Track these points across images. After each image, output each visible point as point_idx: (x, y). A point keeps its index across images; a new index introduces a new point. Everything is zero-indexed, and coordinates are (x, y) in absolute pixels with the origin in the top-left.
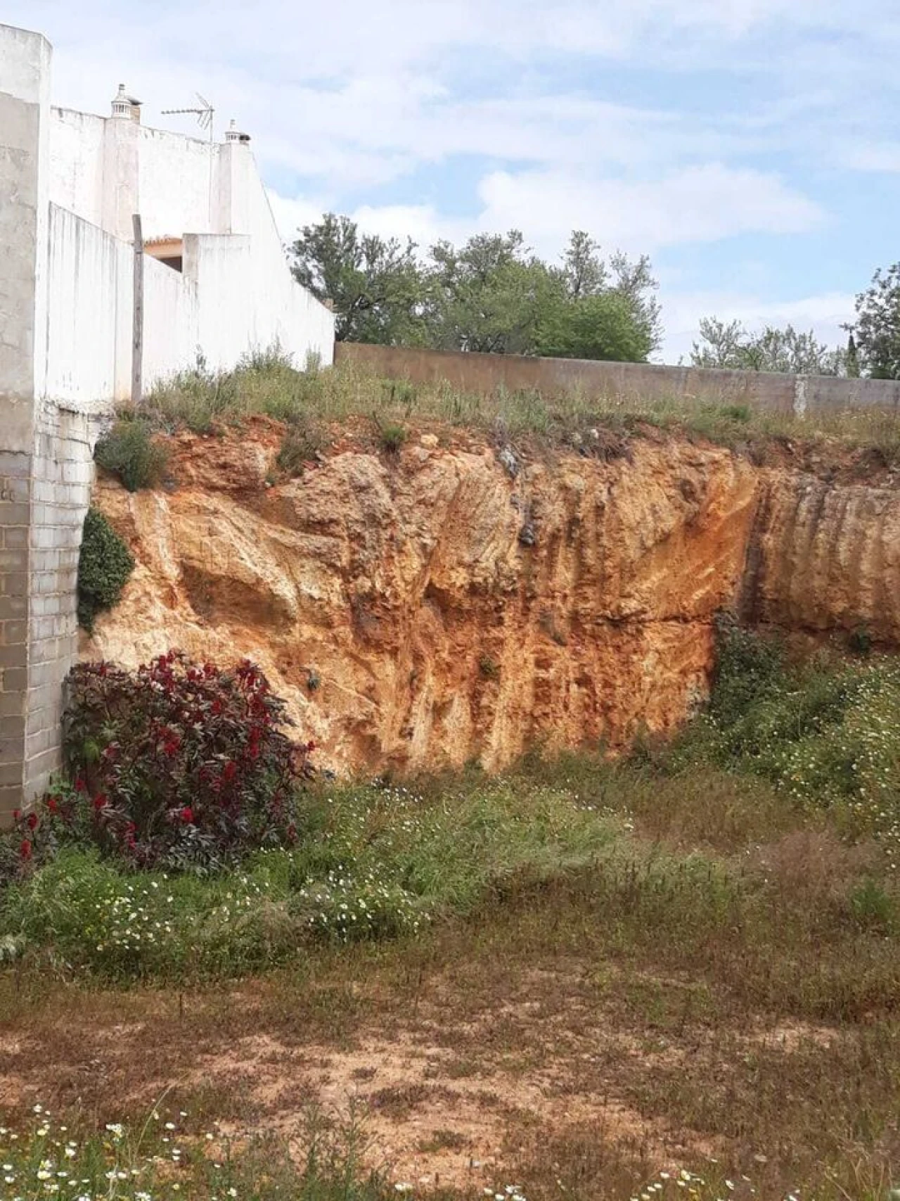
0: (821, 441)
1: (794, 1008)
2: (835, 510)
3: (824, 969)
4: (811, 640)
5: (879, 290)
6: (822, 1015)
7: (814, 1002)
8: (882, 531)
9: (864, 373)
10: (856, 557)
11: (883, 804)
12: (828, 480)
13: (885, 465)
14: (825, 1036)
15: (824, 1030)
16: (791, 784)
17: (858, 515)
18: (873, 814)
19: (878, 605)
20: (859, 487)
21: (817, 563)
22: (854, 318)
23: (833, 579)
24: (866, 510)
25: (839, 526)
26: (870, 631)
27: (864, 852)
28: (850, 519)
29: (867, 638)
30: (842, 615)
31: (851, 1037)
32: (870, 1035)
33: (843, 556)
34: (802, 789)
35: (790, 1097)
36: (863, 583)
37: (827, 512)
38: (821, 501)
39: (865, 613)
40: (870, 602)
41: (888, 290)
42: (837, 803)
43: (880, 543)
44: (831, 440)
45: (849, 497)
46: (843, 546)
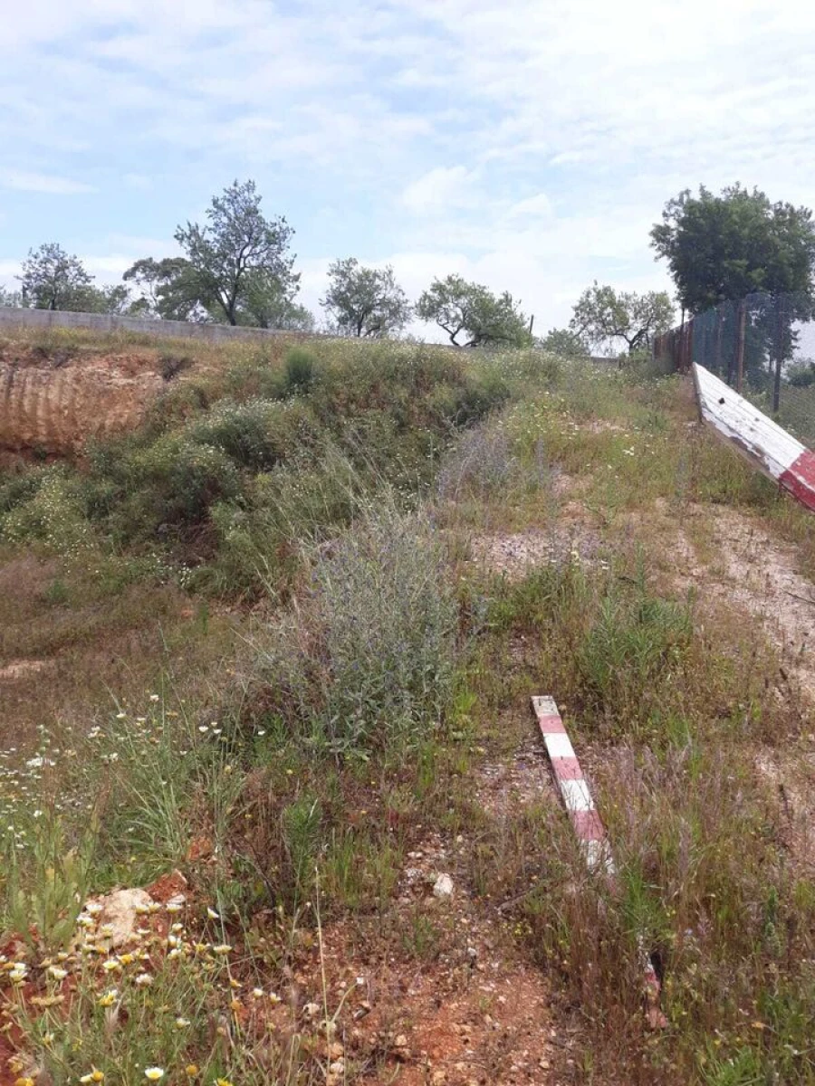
0: (8, 343)
1: (19, 654)
2: (19, 381)
3: (35, 631)
4: (13, 455)
5: (33, 260)
6: (36, 654)
7: (30, 649)
8: (47, 394)
9: (31, 306)
10: (34, 409)
11: (61, 540)
12: (14, 365)
13: (46, 357)
14: (37, 665)
15: (37, 662)
16: (8, 536)
17: (33, 384)
18: (56, 546)
19: (49, 434)
20: (32, 369)
21: (12, 413)
22: (22, 274)
23: (22, 421)
24: (37, 382)
25: (23, 391)
26: (46, 448)
27: (52, 566)
28: (29, 387)
29: (45, 452)
30: (29, 440)
31: (52, 663)
32: (62, 660)
33: (27, 407)
34: (14, 537)
35: (20, 700)
36: (40, 422)
37: (15, 383)
38: (11, 378)
39: (42, 439)
40: (44, 432)
41: (38, 260)
42: (35, 542)
43: (47, 400)
44: (13, 343)
45: (27, 375)
46: (26, 402)
